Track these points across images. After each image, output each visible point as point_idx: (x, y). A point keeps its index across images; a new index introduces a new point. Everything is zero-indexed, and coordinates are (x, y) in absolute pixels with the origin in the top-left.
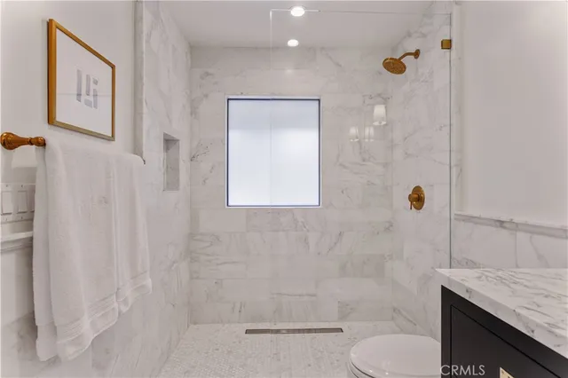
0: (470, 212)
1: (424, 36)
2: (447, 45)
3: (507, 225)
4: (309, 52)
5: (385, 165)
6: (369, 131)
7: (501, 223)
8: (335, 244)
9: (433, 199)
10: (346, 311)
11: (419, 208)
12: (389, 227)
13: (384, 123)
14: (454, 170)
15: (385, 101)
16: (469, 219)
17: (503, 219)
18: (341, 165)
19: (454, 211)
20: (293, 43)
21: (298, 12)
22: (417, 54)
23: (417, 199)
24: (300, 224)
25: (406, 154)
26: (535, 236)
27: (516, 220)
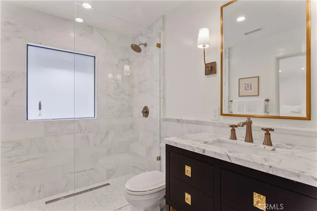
0: (168, 117)
1: (149, 38)
2: (159, 46)
3: (180, 121)
4: (89, 28)
5: (129, 95)
6: (119, 77)
7: (178, 121)
8: (105, 138)
9: (153, 112)
10: (110, 173)
11: (146, 116)
12: (132, 127)
13: (129, 74)
14: (162, 100)
15: (129, 63)
16: (167, 120)
17: (179, 119)
18: (107, 95)
19: (162, 117)
20: (79, 20)
21: (87, 6)
22: (145, 45)
23: (146, 112)
24: (83, 128)
25: (140, 91)
26: (189, 124)
27: (183, 119)
